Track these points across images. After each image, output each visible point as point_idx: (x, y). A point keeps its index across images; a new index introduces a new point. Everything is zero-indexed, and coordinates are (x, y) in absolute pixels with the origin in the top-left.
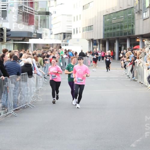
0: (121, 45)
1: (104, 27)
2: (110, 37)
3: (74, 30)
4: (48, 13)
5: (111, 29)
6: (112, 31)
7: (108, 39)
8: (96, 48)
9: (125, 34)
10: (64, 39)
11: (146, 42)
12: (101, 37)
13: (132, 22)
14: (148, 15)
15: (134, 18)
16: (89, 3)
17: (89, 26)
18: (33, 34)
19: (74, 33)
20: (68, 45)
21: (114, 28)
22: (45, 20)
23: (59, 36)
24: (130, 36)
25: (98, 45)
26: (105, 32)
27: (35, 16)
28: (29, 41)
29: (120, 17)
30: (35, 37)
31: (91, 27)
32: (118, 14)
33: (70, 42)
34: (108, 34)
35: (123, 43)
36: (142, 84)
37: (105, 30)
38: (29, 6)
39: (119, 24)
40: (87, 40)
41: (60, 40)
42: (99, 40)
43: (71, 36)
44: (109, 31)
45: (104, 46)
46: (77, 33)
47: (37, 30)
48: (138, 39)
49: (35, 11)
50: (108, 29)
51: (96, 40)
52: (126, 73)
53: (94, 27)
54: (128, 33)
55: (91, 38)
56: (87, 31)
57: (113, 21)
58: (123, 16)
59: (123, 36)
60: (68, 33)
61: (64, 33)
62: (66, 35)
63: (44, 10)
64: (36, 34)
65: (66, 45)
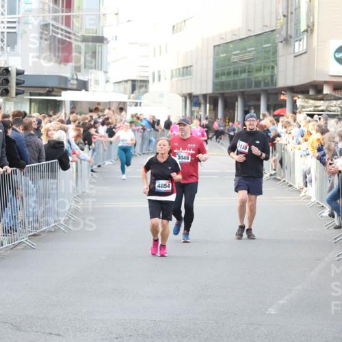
0: (250, 107)
1: (214, 71)
2: (227, 91)
3: (154, 74)
4: (100, 40)
5: (229, 74)
6: (232, 78)
7: (223, 95)
8: (198, 112)
9: (258, 84)
10: (133, 93)
11: (300, 101)
12: (208, 89)
13: (272, 61)
14: (305, 48)
15: (275, 52)
16: (185, 21)
17: (183, 68)
18: (69, 81)
19: (154, 81)
20: (140, 105)
21: (236, 73)
23: (122, 86)
24: (267, 88)
25: (202, 107)
26: (217, 81)
28: (60, 96)
29: (248, 50)
30: (75, 87)
31: (189, 68)
32: (245, 43)
33: (144, 99)
34: (222, 85)
35: (252, 103)
36: (290, 186)
37: (217, 75)
39: (245, 64)
40: (180, 94)
41: (125, 93)
42: (205, 96)
43: (146, 87)
44: (224, 79)
45: (215, 108)
46: (159, 80)
47: (78, 74)
48: (283, 94)
50: (223, 74)
51: (197, 97)
53: (194, 69)
54: (262, 83)
55: (189, 91)
56: (181, 78)
57: (234, 59)
58: (253, 49)
59: (253, 89)
60: (141, 81)
61: (134, 81)
62: (138, 84)
64: (75, 82)
65: (136, 105)
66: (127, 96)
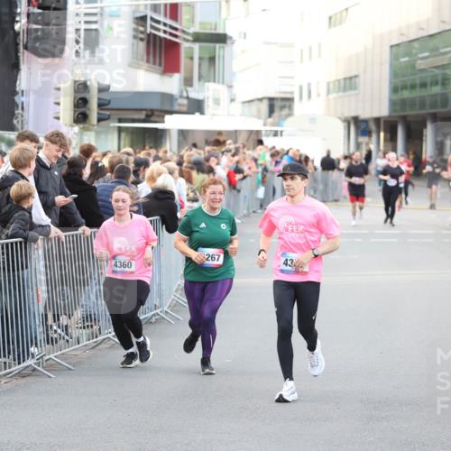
0: (445, 136)
1: (390, 83)
2: (409, 112)
3: (301, 88)
4: (222, 39)
5: (413, 87)
6: (418, 93)
7: (404, 118)
8: (367, 144)
10: (270, 116)
12: (383, 110)
16: (347, 9)
17: (345, 79)
18: (176, 99)
19: (301, 98)
20: (281, 135)
21: (423, 85)
22: (212, 59)
23: (254, 107)
25: (374, 136)
26: (396, 97)
27: (185, 46)
28: (163, 122)
29: (443, 50)
30: (185, 109)
31: (353, 80)
32: (435, 41)
33: (288, 126)
34: (403, 103)
37: (395, 90)
38: (166, 15)
39: (437, 71)
40: (340, 118)
41: (259, 117)
42: (377, 120)
43: (290, 108)
44: (406, 94)
45: (392, 138)
46: (310, 96)
47: (189, 89)
49: (184, 32)
50: (404, 87)
51: (366, 121)
53: (361, 80)
55: (353, 114)
56: (341, 94)
57: (420, 64)
58: (449, 49)
59: (450, 109)
60: (283, 99)
61: (271, 100)
62: (277, 104)
63: (211, 29)
64: (185, 102)
65: (276, 134)
66: (261, 122)
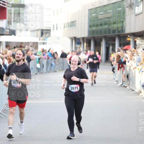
0: (109, 45)
1: (88, 24)
2: (96, 35)
4: (23, 6)
5: (97, 25)
6: (99, 28)
7: (94, 38)
8: (79, 48)
9: (114, 31)
10: (41, 36)
11: (138, 41)
12: (85, 34)
13: (122, 18)
14: (141, 10)
15: (124, 13)
17: (71, 22)
18: (5, 30)
19: (54, 29)
20: (46, 44)
21: (101, 25)
22: (19, 14)
23: (35, 33)
24: (119, 34)
25: (82, 45)
26: (91, 29)
27: (8, 9)
29: (109, 11)
30: (8, 33)
31: (74, 22)
32: (106, 8)
33: (49, 40)
34: (93, 32)
35: (111, 42)
36: (133, 90)
37: (90, 26)
39: (107, 20)
40: (69, 38)
41: (37, 37)
42: (83, 38)
43: (49, 33)
44: (94, 28)
45: (89, 45)
46: (57, 29)
47: (10, 26)
48: (129, 37)
49: (8, 3)
50: (94, 26)
51: (79, 39)
52: (114, 77)
53: (77, 23)
54: (117, 31)
55: (74, 36)
56: (69, 28)
57: (100, 17)
58: (111, 11)
59: (111, 34)
60: (46, 30)
61: (42, 30)
62: (44, 32)
63: (18, 2)
64: (8, 31)
65: (44, 44)
66: (38, 39)
